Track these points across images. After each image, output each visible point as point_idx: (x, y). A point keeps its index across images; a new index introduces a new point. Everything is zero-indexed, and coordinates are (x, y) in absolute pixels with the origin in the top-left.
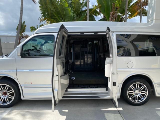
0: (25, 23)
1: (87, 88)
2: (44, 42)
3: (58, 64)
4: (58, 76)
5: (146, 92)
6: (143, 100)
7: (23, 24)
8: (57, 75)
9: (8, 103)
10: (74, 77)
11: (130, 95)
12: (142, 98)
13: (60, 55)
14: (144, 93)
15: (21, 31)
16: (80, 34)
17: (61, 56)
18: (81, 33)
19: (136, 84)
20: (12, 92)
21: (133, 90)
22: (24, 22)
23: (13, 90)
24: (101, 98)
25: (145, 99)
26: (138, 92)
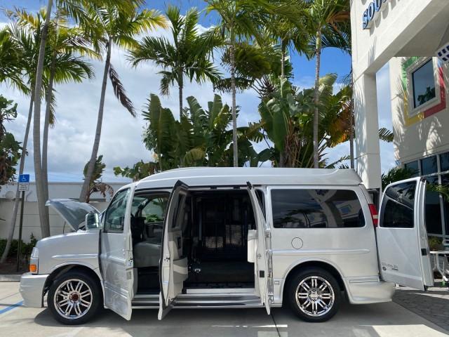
0: (103, 158)
1: (222, 287)
2: (145, 202)
3: (169, 240)
4: (169, 259)
5: (331, 294)
6: (327, 311)
7: (98, 161)
8: (168, 257)
9: (80, 315)
10: (199, 268)
11: (302, 301)
12: (326, 308)
13: (174, 226)
14: (327, 296)
15: (94, 176)
16: (209, 189)
17: (176, 228)
18: (212, 187)
19: (310, 280)
20: (88, 294)
21: (306, 292)
22: (101, 157)
23: (90, 290)
24: (248, 306)
25: (330, 308)
26: (316, 296)
